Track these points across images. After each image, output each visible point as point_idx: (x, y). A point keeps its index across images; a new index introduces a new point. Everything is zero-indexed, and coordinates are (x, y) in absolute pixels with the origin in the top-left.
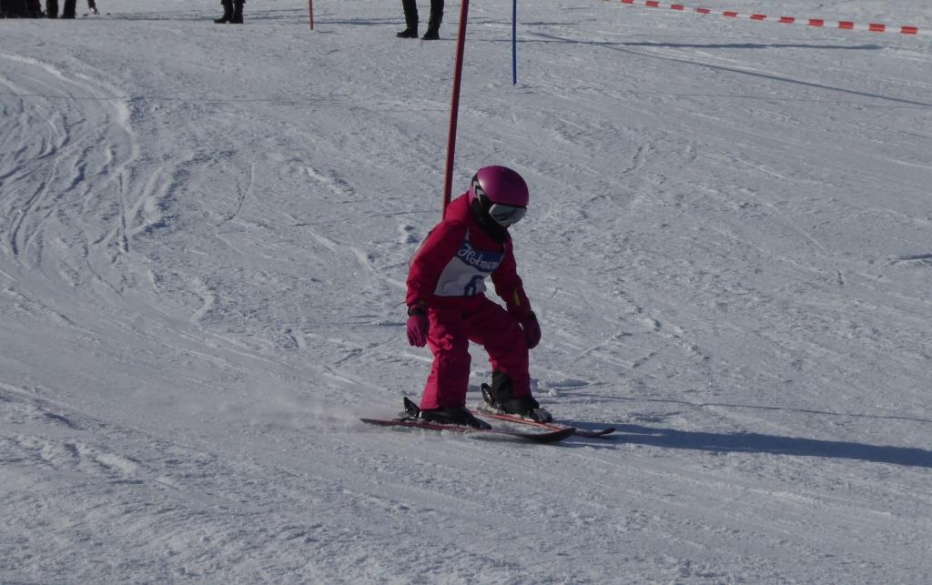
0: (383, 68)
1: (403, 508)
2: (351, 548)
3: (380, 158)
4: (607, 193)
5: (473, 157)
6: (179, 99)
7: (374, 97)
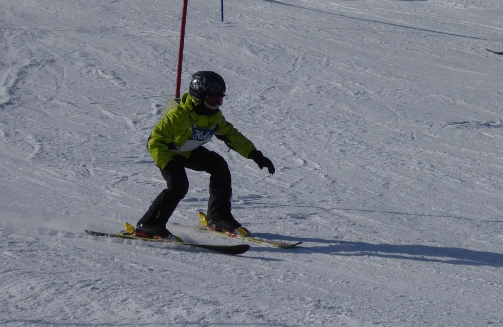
0: (145, 11)
1: (151, 269)
2: (118, 293)
3: (142, 65)
4: (276, 85)
5: (197, 64)
6: (22, 29)
7: (139, 29)
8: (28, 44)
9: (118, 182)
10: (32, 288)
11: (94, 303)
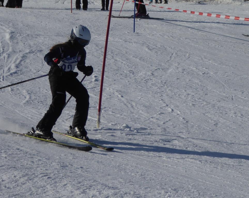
4: (160, 68)
8: (29, 41)
9: (69, 118)
10: (15, 176)
11: (48, 186)
